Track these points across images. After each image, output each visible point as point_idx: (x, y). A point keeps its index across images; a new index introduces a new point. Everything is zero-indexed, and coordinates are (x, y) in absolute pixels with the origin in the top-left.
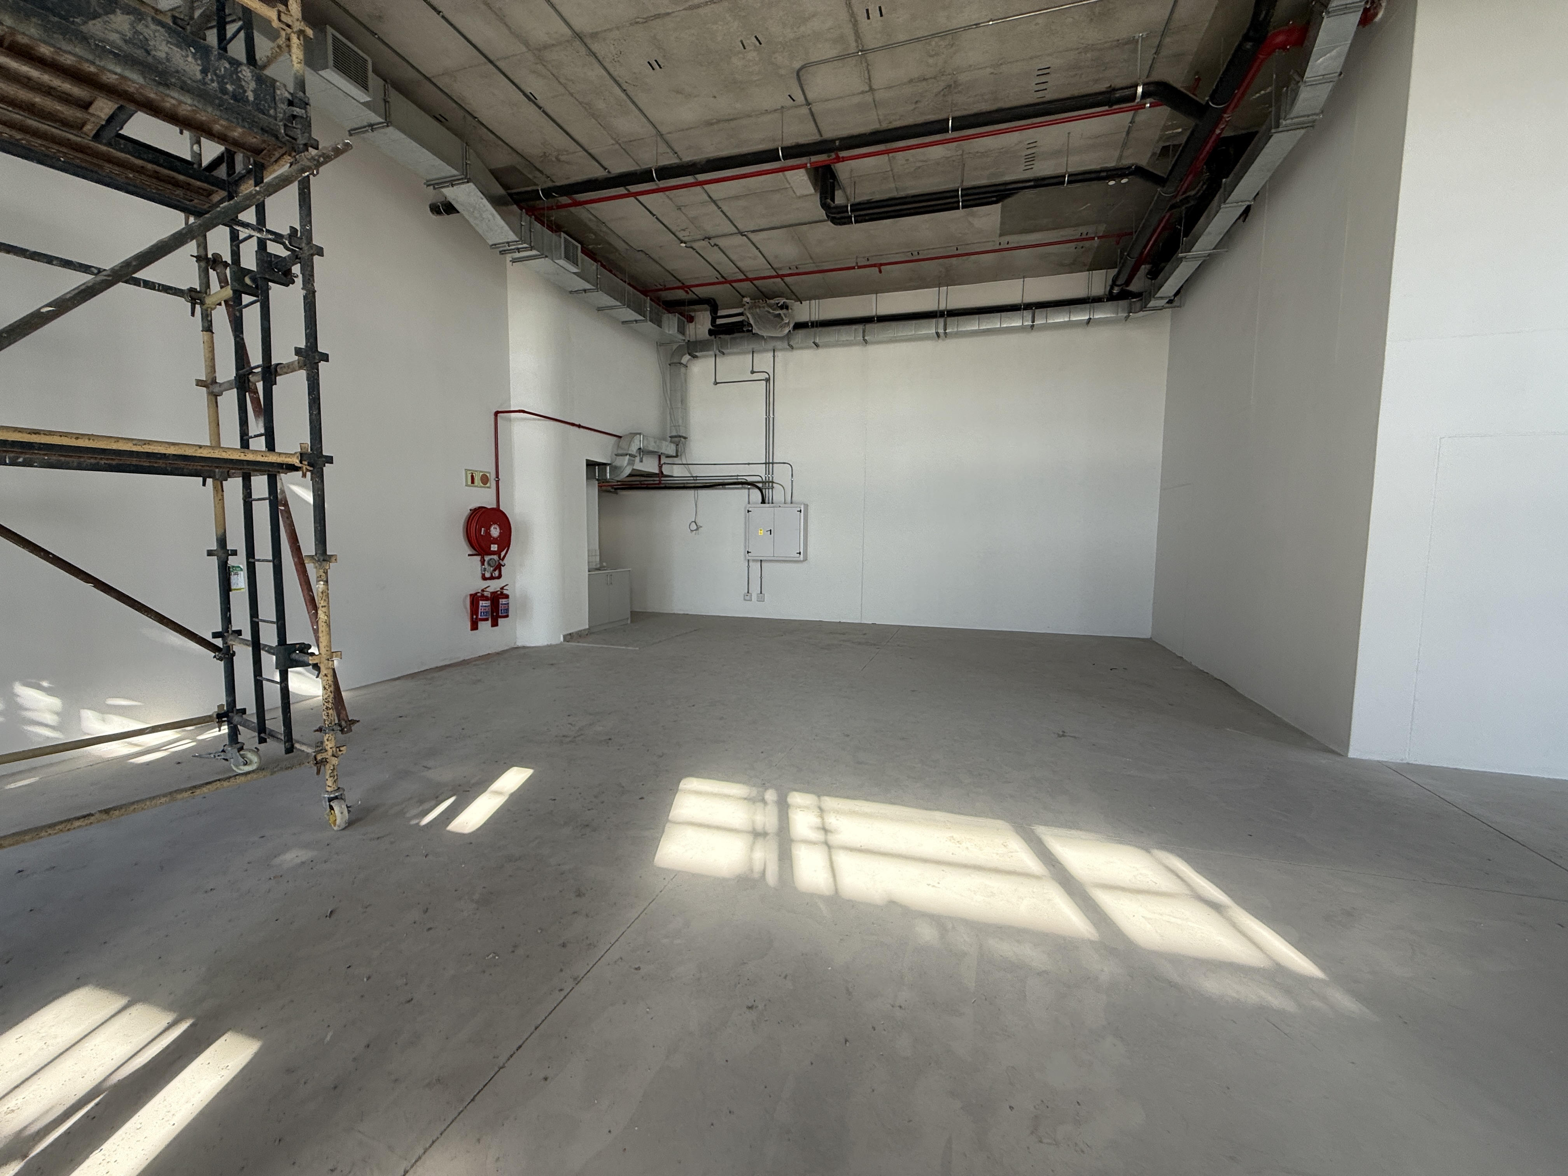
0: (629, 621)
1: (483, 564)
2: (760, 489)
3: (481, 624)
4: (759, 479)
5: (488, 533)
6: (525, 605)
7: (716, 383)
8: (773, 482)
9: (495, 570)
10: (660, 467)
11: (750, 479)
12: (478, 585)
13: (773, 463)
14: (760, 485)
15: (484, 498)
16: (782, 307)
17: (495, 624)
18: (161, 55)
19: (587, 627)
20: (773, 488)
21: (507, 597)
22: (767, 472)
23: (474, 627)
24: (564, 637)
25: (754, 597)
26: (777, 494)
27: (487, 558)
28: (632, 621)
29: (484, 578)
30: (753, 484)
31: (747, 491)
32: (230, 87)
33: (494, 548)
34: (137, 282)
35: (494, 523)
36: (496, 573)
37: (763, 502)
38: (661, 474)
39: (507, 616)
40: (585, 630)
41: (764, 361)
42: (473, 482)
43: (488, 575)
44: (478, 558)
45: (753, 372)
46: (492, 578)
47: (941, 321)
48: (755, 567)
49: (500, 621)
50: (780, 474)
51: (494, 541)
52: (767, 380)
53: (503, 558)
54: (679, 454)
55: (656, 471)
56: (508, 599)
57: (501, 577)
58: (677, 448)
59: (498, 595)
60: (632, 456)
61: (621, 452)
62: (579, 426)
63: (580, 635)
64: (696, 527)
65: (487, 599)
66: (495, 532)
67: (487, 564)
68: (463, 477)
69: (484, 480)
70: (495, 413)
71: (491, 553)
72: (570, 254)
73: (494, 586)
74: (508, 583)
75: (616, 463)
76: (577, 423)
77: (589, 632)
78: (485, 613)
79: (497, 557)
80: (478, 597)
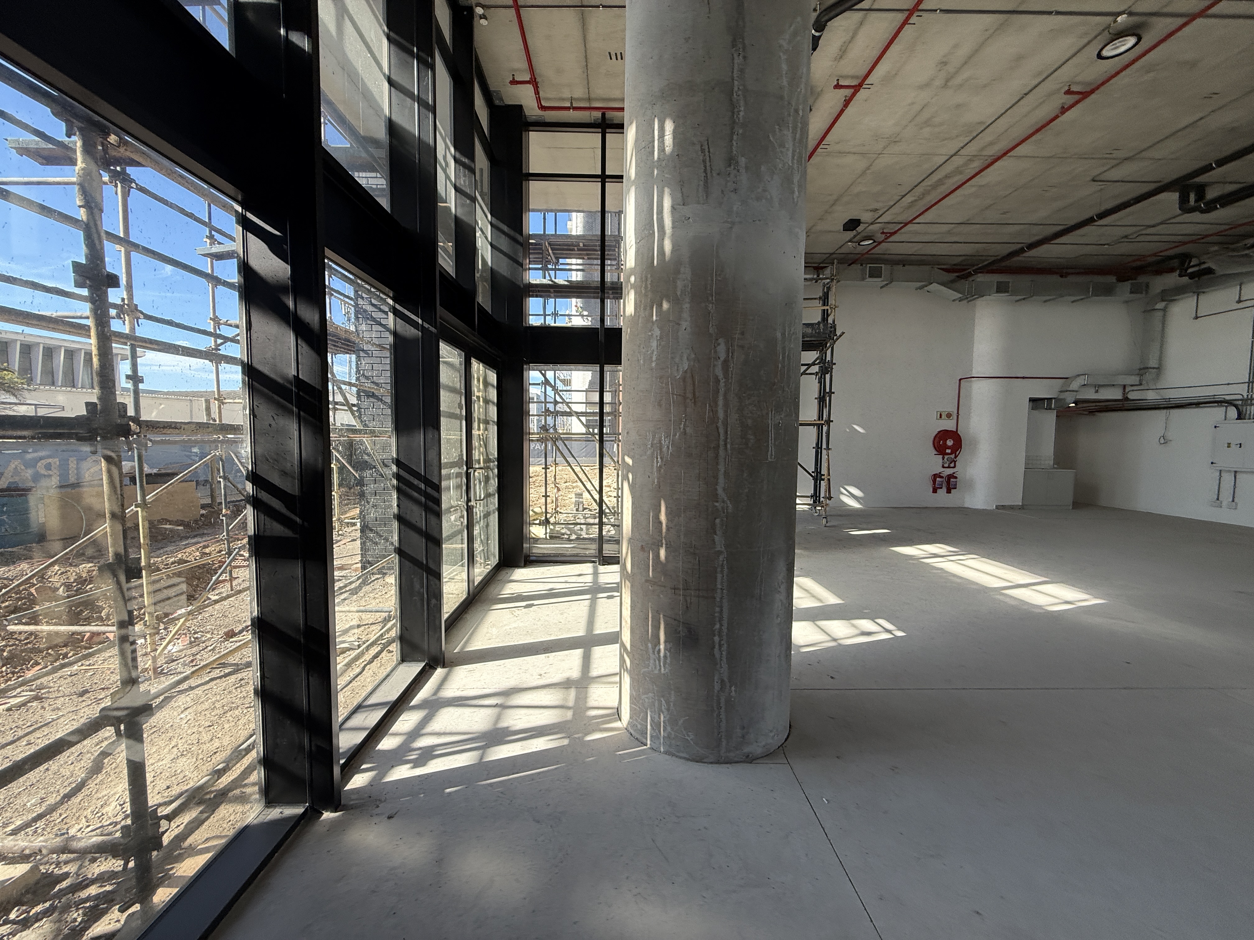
0: (1071, 507)
1: (943, 459)
2: (1236, 406)
3: (939, 491)
4: (1240, 397)
5: (945, 443)
6: (970, 485)
7: (1197, 318)
9: (951, 463)
10: (1125, 394)
11: (1227, 398)
12: (938, 469)
15: (949, 425)
17: (949, 491)
21: (956, 478)
22: (1250, 390)
23: (935, 491)
24: (997, 507)
25: (1224, 504)
27: (946, 457)
28: (1073, 508)
29: (943, 467)
30: (1230, 403)
31: (1224, 408)
33: (948, 451)
35: (950, 438)
36: (952, 465)
37: (1239, 418)
38: (1126, 399)
39: (955, 488)
40: (1019, 505)
42: (941, 417)
43: (946, 465)
44: (941, 456)
45: (1239, 301)
46: (949, 467)
48: (1229, 475)
49: (953, 491)
51: (949, 448)
53: (956, 457)
54: (1144, 382)
55: (1120, 397)
56: (958, 480)
57: (954, 467)
58: (1148, 376)
59: (951, 476)
60: (1073, 391)
61: (1065, 389)
62: (1023, 378)
63: (1012, 508)
64: (1165, 441)
65: (942, 477)
66: (950, 443)
67: (945, 459)
68: (935, 415)
69: (949, 416)
70: (960, 380)
71: (948, 454)
72: (1001, 288)
73: (949, 471)
74: (959, 470)
75: (1061, 397)
76: (1022, 376)
77: (1022, 508)
78: (942, 485)
79: (953, 456)
80: (935, 476)
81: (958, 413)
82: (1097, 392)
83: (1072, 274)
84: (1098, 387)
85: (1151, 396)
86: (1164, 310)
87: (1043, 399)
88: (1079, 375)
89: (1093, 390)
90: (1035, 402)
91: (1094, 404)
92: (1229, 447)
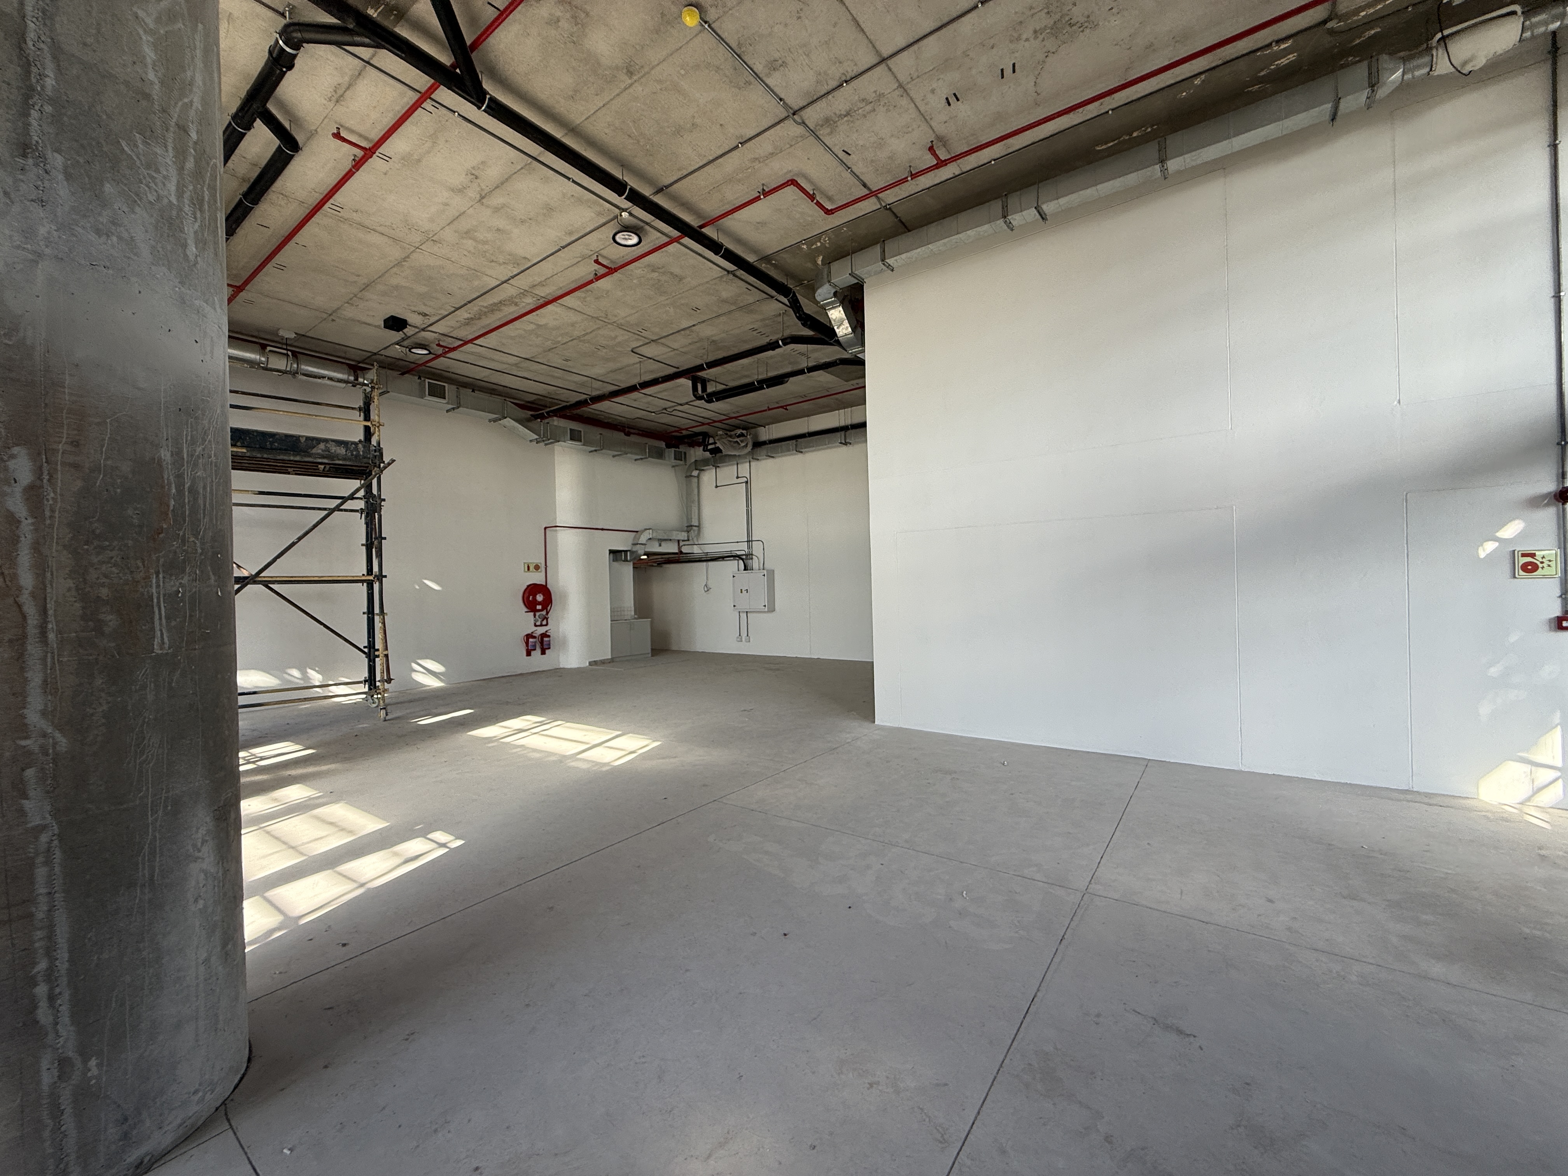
0: (650, 655)
1: (535, 617)
2: (742, 559)
3: (533, 653)
4: (743, 553)
5: (535, 599)
6: (564, 643)
7: (717, 487)
8: (752, 555)
9: (543, 620)
10: (679, 548)
11: (739, 553)
12: (530, 629)
13: (752, 541)
14: (744, 557)
15: (537, 578)
16: (739, 436)
17: (543, 653)
18: (333, 451)
19: (610, 657)
20: (752, 559)
21: (549, 636)
22: (749, 548)
23: (529, 654)
24: (590, 663)
25: (743, 640)
26: (755, 563)
27: (538, 614)
28: (652, 656)
29: (536, 625)
30: (739, 557)
31: (736, 561)
32: (354, 453)
33: (539, 607)
34: (341, 510)
35: (539, 593)
36: (544, 622)
37: (745, 569)
38: (681, 552)
39: (549, 648)
40: (608, 659)
41: (744, 468)
42: (529, 569)
43: (538, 623)
44: (532, 613)
45: (738, 477)
46: (541, 625)
47: (843, 433)
48: (744, 616)
49: (547, 651)
50: (757, 549)
51: (539, 603)
52: (747, 482)
53: (547, 613)
54: (691, 538)
55: (677, 551)
56: (551, 638)
57: (547, 625)
58: (693, 534)
59: (544, 635)
60: (642, 544)
61: (635, 542)
62: (602, 529)
63: (603, 662)
64: (708, 589)
65: (535, 637)
66: (540, 598)
67: (537, 617)
68: (522, 568)
69: (537, 567)
70: (545, 528)
71: (539, 611)
72: (575, 436)
73: (541, 630)
74: (551, 628)
75: (634, 549)
76: (601, 527)
77: (612, 661)
78: (535, 646)
79: (544, 613)
80: (529, 636)
81: (546, 565)
82: (660, 545)
83: (634, 434)
84: (661, 541)
85: (696, 550)
86: (698, 477)
87: (620, 551)
88: (646, 529)
89: (657, 544)
90: (616, 554)
91: (659, 557)
92: (741, 592)
